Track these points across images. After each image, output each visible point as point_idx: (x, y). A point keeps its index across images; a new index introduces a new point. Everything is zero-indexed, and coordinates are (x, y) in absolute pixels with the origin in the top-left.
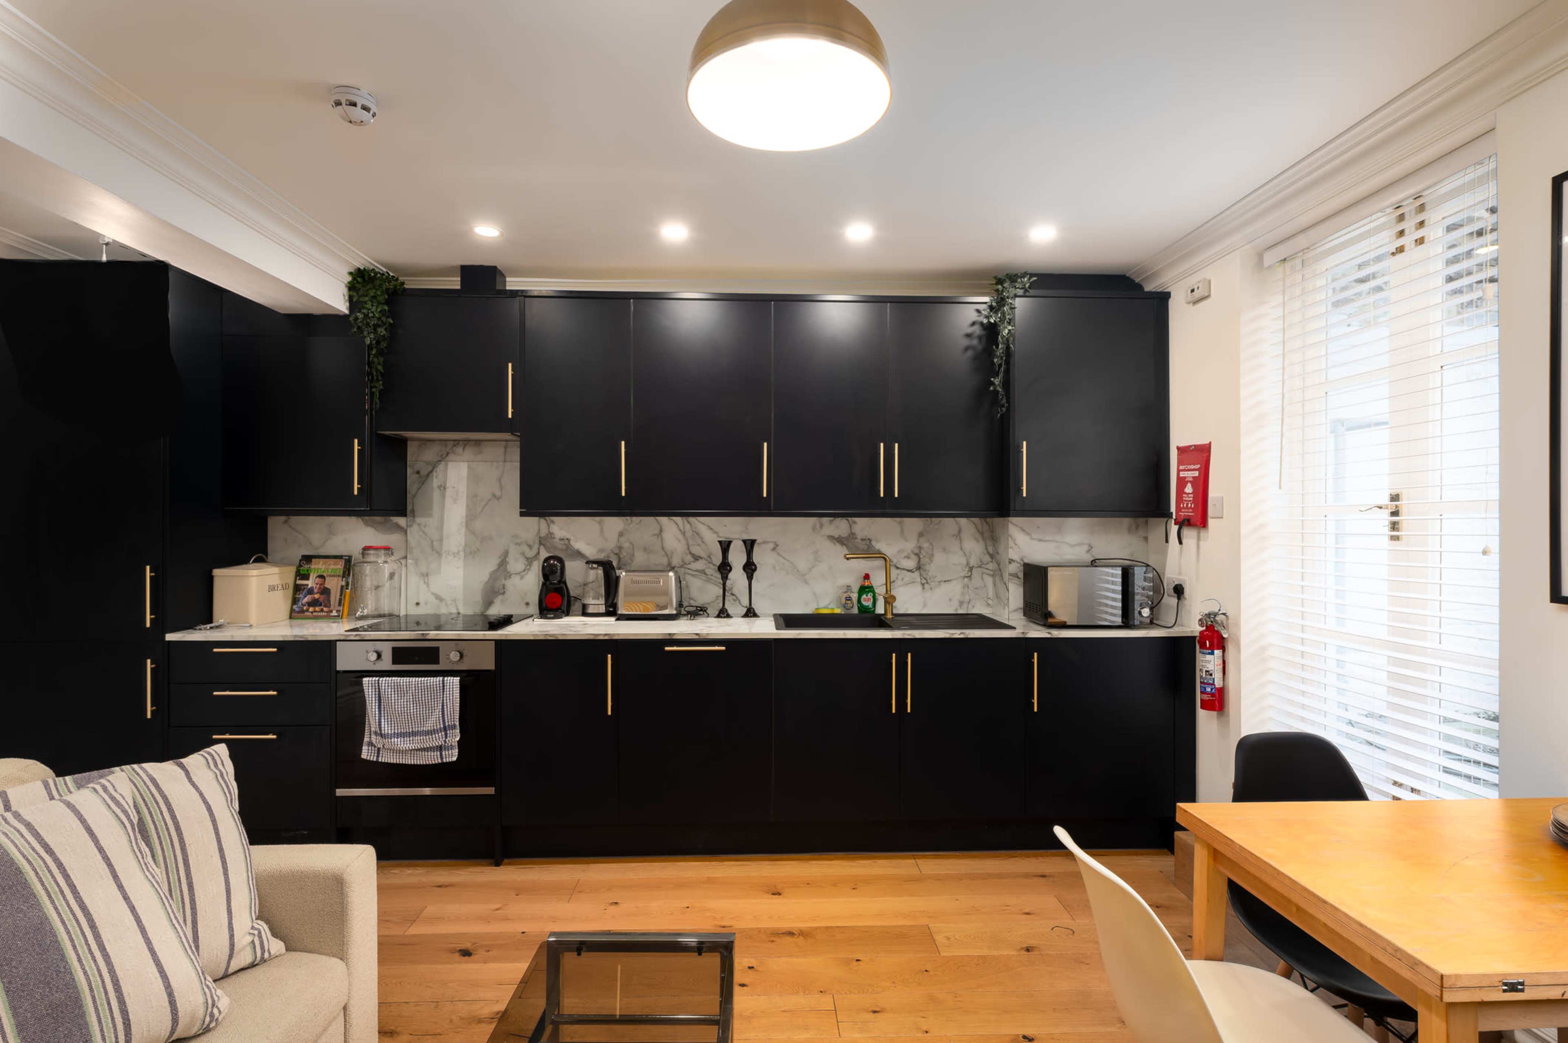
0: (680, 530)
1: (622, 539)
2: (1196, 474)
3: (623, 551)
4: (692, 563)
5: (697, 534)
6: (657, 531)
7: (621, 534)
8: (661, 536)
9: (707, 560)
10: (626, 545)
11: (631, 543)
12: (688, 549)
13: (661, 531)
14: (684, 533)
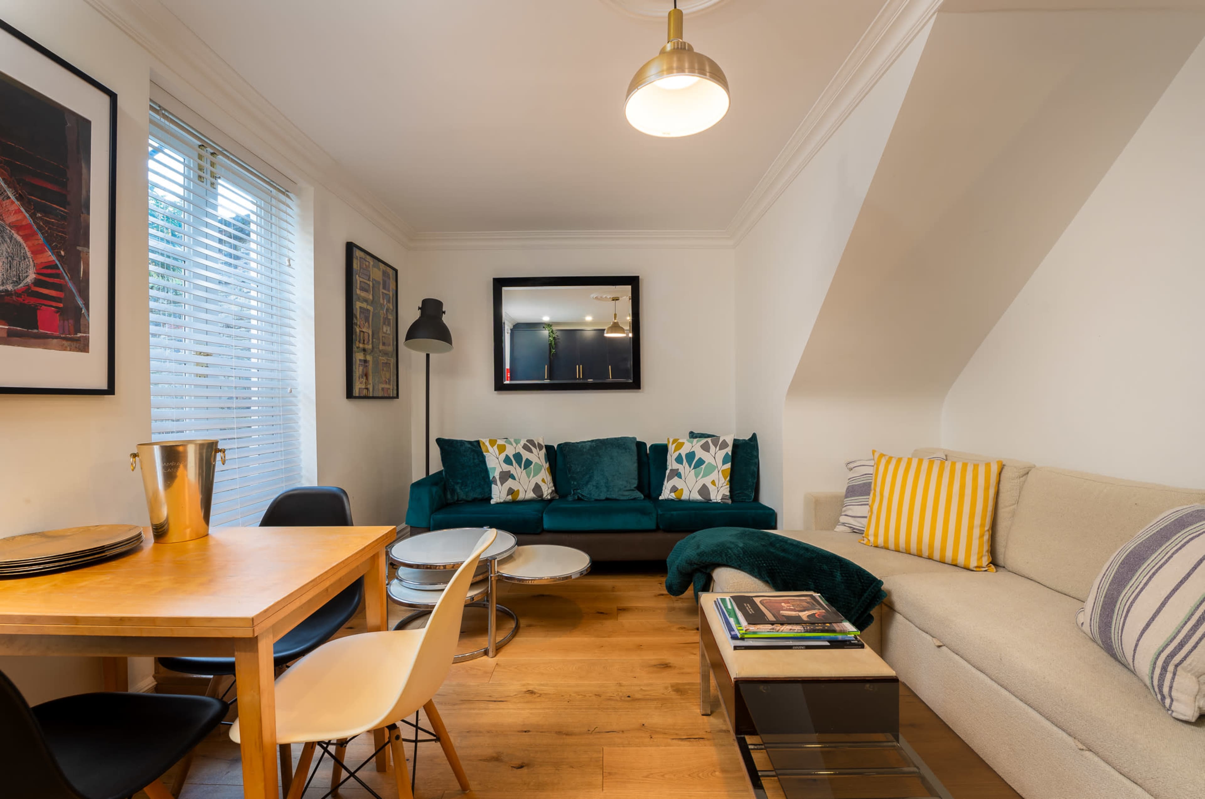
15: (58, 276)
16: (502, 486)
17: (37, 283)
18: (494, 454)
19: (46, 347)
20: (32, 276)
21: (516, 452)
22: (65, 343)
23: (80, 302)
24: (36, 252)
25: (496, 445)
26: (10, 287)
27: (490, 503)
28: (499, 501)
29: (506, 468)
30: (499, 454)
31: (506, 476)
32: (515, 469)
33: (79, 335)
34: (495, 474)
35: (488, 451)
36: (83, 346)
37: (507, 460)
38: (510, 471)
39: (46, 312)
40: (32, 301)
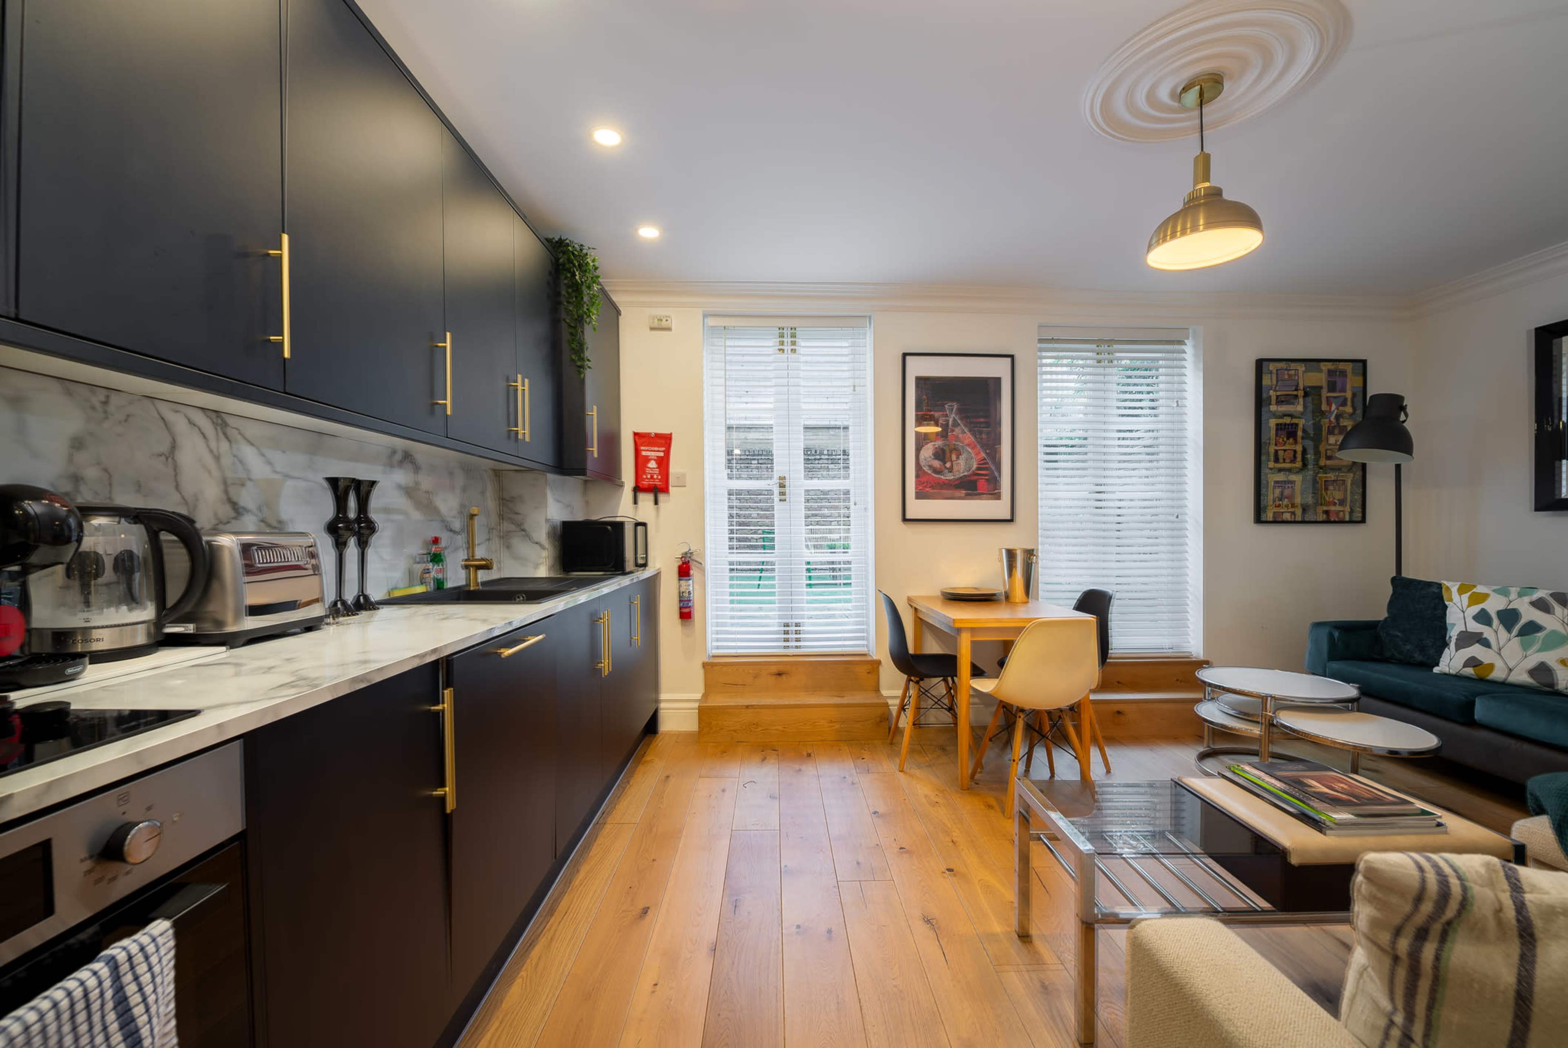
0: (211, 451)
1: (82, 457)
2: (662, 454)
3: (83, 488)
4: (233, 521)
5: (241, 462)
6: (165, 448)
7: (77, 444)
8: (173, 459)
9: (256, 516)
10: (91, 473)
11: (106, 470)
12: (226, 492)
13: (174, 447)
14: (217, 458)
15: (987, 463)
16: (1457, 651)
17: (978, 469)
18: (1459, 605)
19: (980, 499)
20: (975, 466)
21: (1510, 607)
22: (990, 496)
23: (996, 474)
24: (977, 454)
25: (1469, 593)
26: (966, 474)
27: (1432, 671)
28: (1446, 670)
29: (1475, 627)
30: (1469, 606)
31: (1467, 639)
32: (1495, 633)
33: (996, 491)
34: (1453, 634)
35: (1451, 600)
36: (998, 497)
37: (1483, 617)
38: (1482, 634)
39: (982, 483)
40: (975, 478)
